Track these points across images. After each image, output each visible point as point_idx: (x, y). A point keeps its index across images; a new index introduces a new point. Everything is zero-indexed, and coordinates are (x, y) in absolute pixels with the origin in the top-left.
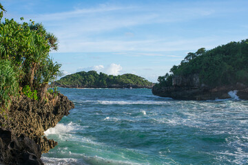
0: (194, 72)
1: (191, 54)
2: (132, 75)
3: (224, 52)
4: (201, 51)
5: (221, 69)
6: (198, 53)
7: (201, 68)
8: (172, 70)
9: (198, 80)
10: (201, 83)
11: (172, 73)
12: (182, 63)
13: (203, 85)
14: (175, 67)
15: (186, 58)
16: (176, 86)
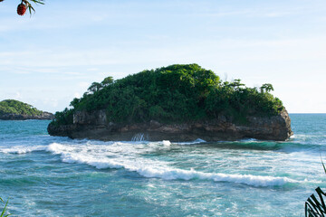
0: (99, 107)
1: (95, 84)
2: (15, 102)
3: (136, 83)
4: (108, 80)
5: (132, 104)
6: (104, 82)
7: (109, 103)
8: (72, 103)
9: (105, 116)
10: (108, 121)
11: (72, 107)
12: (85, 95)
13: (111, 123)
14: (76, 100)
15: (90, 88)
16: (77, 123)
